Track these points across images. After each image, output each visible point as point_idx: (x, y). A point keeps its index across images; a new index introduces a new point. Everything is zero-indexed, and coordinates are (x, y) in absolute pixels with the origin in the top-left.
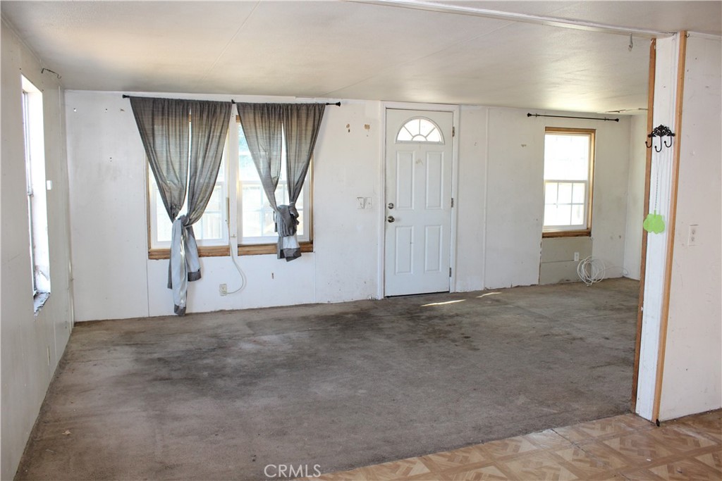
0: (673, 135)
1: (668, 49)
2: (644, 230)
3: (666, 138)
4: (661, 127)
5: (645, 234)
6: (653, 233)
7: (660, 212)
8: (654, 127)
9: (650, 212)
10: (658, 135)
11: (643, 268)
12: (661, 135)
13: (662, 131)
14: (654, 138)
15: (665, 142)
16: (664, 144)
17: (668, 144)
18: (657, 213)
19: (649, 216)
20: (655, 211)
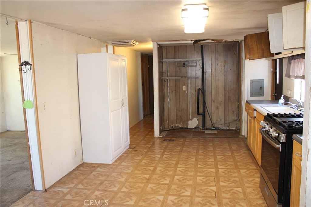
0: (31, 65)
1: (23, 27)
2: (23, 108)
3: (28, 66)
4: (25, 62)
5: (24, 110)
6: (28, 109)
7: (30, 99)
8: (22, 62)
9: (25, 100)
10: (24, 65)
11: (26, 125)
12: (26, 65)
13: (26, 63)
14: (22, 66)
15: (28, 68)
16: (27, 69)
17: (29, 69)
18: (29, 100)
19: (25, 102)
20: (28, 99)
